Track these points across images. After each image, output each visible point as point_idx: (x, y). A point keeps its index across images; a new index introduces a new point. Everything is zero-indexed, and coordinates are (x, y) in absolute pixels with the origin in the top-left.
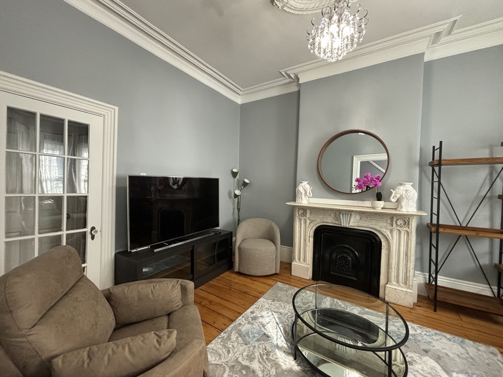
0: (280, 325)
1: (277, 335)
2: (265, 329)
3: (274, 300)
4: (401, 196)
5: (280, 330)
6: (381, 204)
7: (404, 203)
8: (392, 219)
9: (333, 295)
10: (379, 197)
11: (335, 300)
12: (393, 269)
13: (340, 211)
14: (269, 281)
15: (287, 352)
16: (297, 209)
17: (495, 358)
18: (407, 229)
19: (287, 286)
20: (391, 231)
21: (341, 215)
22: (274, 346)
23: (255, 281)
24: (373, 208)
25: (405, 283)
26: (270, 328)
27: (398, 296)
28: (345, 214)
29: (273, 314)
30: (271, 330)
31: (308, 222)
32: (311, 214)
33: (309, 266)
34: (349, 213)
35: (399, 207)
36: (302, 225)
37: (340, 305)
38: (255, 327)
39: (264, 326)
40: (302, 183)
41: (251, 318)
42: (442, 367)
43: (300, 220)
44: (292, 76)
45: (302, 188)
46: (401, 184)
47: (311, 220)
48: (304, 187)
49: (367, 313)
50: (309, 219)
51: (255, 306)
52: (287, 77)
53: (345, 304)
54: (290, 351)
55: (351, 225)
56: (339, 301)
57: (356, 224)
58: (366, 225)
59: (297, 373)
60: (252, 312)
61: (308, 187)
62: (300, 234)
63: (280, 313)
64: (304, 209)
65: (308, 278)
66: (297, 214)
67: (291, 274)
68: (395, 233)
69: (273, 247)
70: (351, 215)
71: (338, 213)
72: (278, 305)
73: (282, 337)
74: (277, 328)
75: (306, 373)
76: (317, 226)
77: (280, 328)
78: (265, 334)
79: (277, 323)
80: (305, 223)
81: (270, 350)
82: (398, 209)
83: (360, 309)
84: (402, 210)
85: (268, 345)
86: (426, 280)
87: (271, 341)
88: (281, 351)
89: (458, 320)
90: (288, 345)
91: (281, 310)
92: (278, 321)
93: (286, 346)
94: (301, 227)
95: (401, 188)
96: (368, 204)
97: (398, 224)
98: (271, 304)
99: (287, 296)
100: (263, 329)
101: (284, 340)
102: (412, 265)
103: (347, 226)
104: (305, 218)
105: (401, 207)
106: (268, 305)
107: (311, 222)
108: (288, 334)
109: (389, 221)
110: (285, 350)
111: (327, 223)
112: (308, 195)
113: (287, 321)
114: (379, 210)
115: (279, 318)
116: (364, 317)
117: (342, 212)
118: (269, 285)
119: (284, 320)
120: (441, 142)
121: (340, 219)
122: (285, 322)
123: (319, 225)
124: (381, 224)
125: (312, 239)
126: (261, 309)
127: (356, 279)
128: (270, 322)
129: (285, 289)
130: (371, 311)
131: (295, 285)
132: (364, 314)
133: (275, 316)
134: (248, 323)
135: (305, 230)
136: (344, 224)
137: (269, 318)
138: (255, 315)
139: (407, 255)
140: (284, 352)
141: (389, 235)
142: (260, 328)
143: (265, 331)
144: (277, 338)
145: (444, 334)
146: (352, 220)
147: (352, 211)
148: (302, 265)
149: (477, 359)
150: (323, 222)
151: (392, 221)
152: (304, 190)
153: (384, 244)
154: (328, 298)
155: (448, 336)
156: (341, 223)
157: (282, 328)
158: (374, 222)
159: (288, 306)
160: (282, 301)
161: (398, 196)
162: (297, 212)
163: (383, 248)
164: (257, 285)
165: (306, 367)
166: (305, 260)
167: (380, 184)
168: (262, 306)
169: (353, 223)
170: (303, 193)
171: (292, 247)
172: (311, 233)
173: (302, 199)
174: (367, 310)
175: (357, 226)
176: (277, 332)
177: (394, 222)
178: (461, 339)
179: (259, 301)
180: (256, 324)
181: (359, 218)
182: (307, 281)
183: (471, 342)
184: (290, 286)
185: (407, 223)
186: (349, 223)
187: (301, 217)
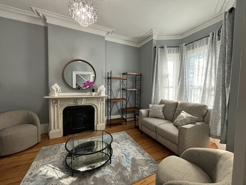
0: (56, 168)
1: (56, 173)
2: (46, 176)
3: (44, 158)
4: (101, 90)
5: (57, 170)
6: (94, 93)
7: (102, 93)
8: (98, 99)
9: (77, 139)
10: (93, 91)
11: (79, 140)
12: (99, 118)
13: (77, 98)
14: (34, 150)
15: (67, 177)
16: (51, 100)
17: (125, 134)
18: (103, 102)
19: (50, 146)
20: (98, 104)
21: (78, 100)
22: (58, 179)
23: (21, 155)
24: (91, 95)
25: (103, 122)
26: (50, 173)
27: (101, 128)
28: (80, 99)
29: (48, 166)
30: (51, 174)
31: (59, 106)
32: (61, 102)
33: (61, 130)
34: (82, 98)
35: (100, 94)
36: (55, 109)
37: (82, 141)
38: (38, 180)
39: (45, 175)
40: (54, 84)
41: (32, 177)
42: (117, 143)
43: (54, 106)
44: (41, 15)
45: (54, 87)
46: (100, 85)
47: (61, 105)
48: (56, 87)
49: (93, 139)
50: (60, 105)
51: (31, 169)
52: (36, 14)
53: (84, 140)
54: (68, 175)
55: (82, 104)
56: (81, 140)
57: (84, 103)
58: (88, 103)
59: (76, 181)
60: (31, 174)
61: (58, 86)
62: (54, 114)
63: (52, 162)
64: (56, 100)
65: (61, 137)
66: (51, 103)
67: (49, 139)
68: (99, 104)
69: (35, 127)
70: (82, 99)
71: (76, 99)
72: (48, 159)
73: (60, 172)
74: (54, 171)
75: (80, 177)
76: (64, 108)
77: (56, 169)
78: (48, 179)
79: (53, 168)
80: (57, 107)
81: (56, 183)
82: (100, 95)
83: (90, 139)
84: (101, 95)
85: (53, 182)
86: (107, 119)
87: (54, 179)
88: (63, 179)
89: (115, 128)
90: (65, 173)
91: (52, 160)
92: (53, 167)
93: (64, 175)
94: (54, 110)
95: (101, 87)
96: (88, 94)
97: (100, 100)
98: (44, 161)
99: (52, 151)
100: (45, 177)
101: (62, 173)
102: (104, 115)
103: (81, 105)
104: (57, 104)
105: (101, 94)
106: (41, 163)
107: (61, 106)
108: (63, 169)
109: (97, 100)
110: (65, 177)
111: (70, 105)
112: (59, 91)
113: (59, 163)
114: (93, 96)
115: (53, 165)
116: (92, 141)
117: (78, 99)
118: (35, 152)
119: (57, 164)
120: (111, 71)
121: (77, 102)
122: (58, 164)
123: (66, 107)
124: (94, 102)
125: (62, 116)
126: (38, 167)
127: (85, 127)
128: (48, 171)
129: (49, 148)
130: (94, 137)
131: (54, 143)
132: (92, 140)
133: (50, 166)
134: (31, 182)
135: (58, 111)
136: (79, 104)
137: (46, 169)
138: (34, 174)
139: (103, 112)
140: (65, 178)
141: (97, 105)
142: (43, 178)
143: (47, 177)
144: (58, 175)
145: (114, 133)
146: (83, 102)
147: (83, 98)
148: (57, 131)
149: (122, 136)
150: (68, 105)
151: (98, 100)
152: (56, 88)
153: (95, 109)
154: (76, 141)
155: (116, 133)
156: (78, 103)
157: (58, 169)
158: (91, 101)
159: (55, 156)
160: (50, 155)
161: (100, 90)
162: (51, 102)
163: (95, 111)
164: (25, 157)
165: (79, 175)
166: (58, 128)
167: (93, 85)
168: (37, 166)
169: (83, 103)
170: (56, 90)
171: (49, 123)
172: (61, 112)
173: (54, 94)
174: (92, 138)
175: (85, 104)
176: (56, 172)
177: (99, 100)
178: (118, 133)
179: (32, 165)
180: (38, 178)
181: (85, 101)
182: (61, 138)
183: (120, 132)
184: (52, 145)
185: (103, 100)
186: (81, 103)
187: (54, 105)
